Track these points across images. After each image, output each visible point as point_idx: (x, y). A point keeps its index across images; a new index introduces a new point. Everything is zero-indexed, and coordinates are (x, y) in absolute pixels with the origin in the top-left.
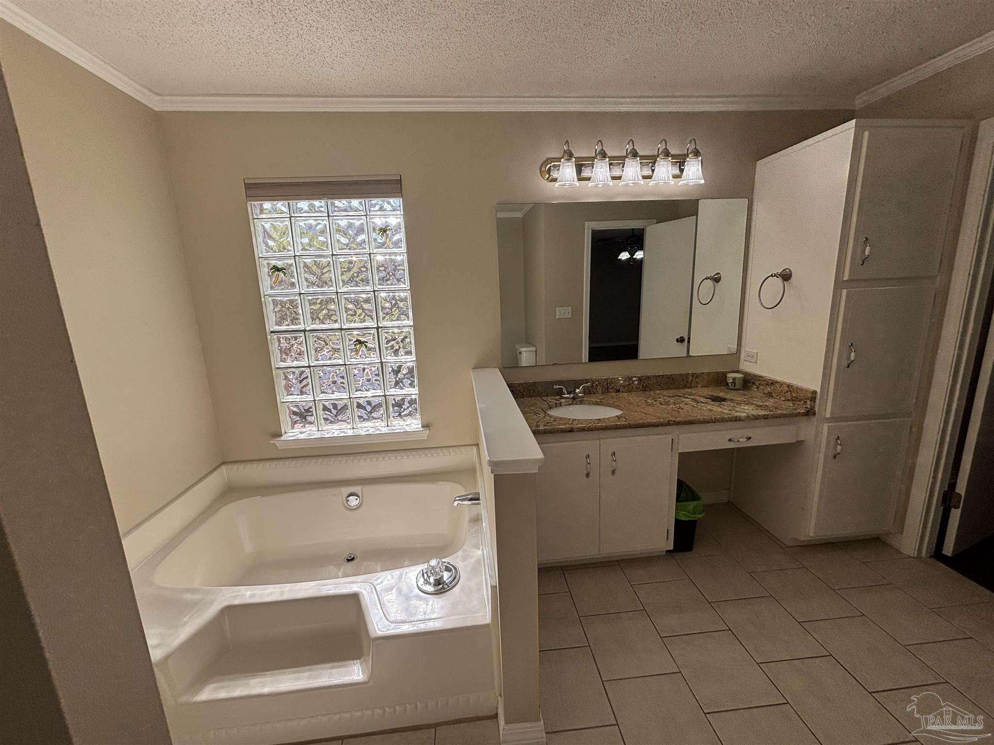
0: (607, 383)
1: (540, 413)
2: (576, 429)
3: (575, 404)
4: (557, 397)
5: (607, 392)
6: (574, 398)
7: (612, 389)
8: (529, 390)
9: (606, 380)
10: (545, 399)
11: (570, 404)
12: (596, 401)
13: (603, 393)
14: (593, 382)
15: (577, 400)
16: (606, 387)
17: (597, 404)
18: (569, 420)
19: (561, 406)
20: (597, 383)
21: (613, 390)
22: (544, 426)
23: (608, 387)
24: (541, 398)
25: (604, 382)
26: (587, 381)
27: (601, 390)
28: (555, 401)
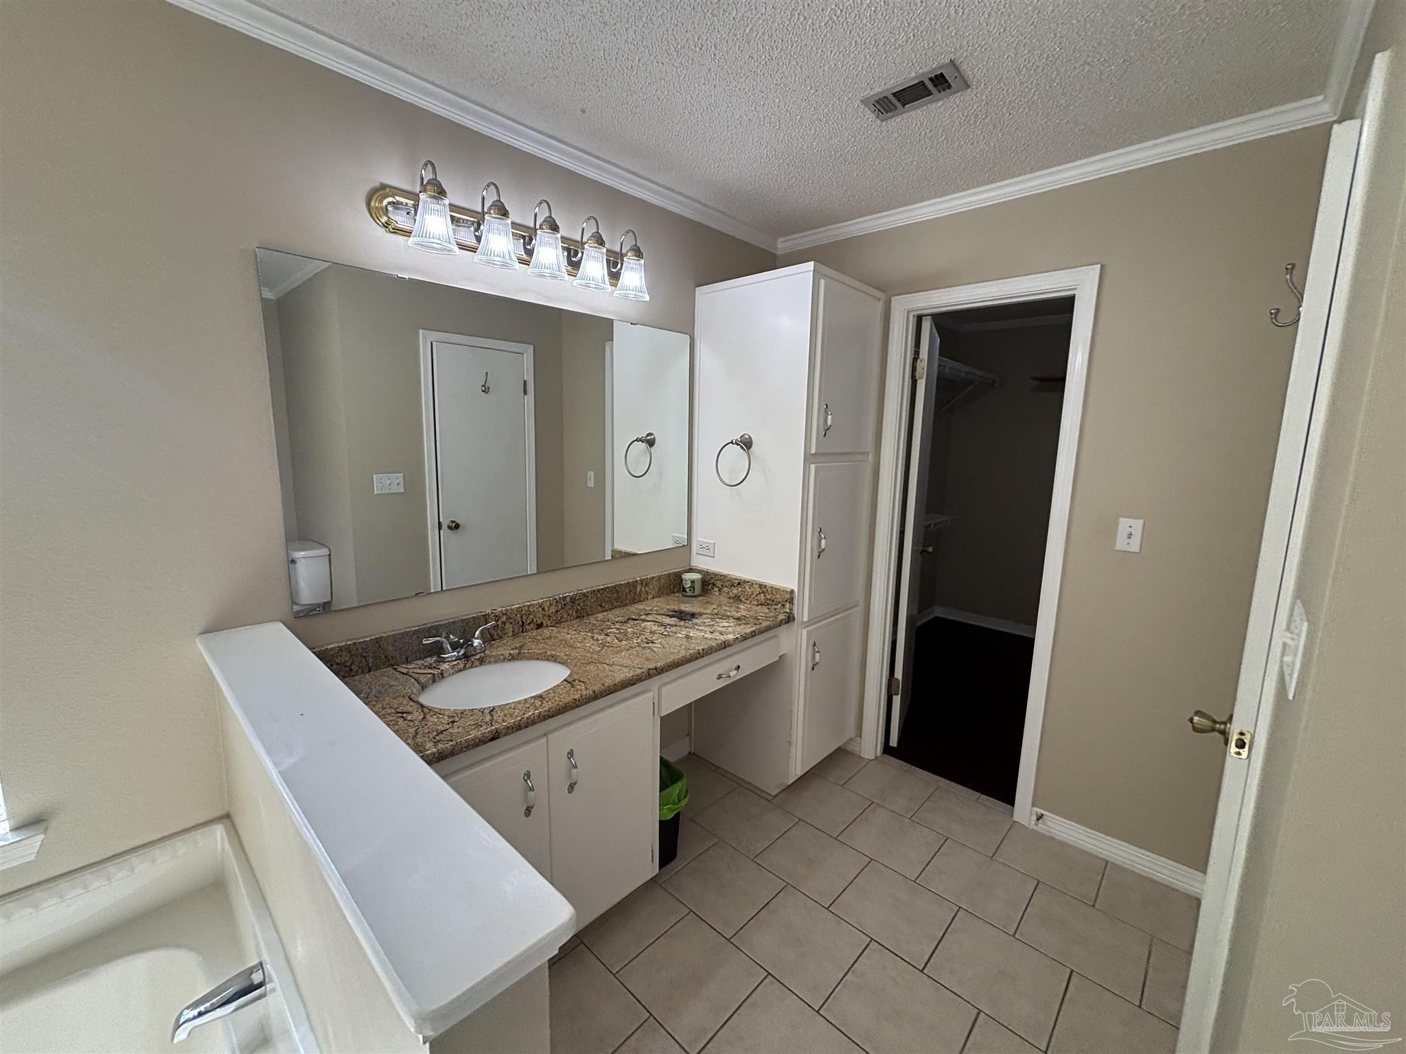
0: (522, 617)
1: (410, 709)
2: (504, 732)
3: (472, 667)
4: (433, 659)
5: (522, 632)
6: (466, 656)
7: (529, 624)
8: (365, 657)
9: (519, 610)
10: (405, 671)
11: (460, 671)
12: (510, 654)
13: (515, 635)
14: (497, 618)
15: (472, 659)
16: (521, 623)
17: (513, 658)
18: (482, 711)
19: (443, 677)
20: (504, 618)
21: (532, 625)
22: (436, 743)
23: (523, 623)
24: (395, 669)
25: (516, 615)
26: (486, 618)
27: (511, 630)
28: (430, 671)
